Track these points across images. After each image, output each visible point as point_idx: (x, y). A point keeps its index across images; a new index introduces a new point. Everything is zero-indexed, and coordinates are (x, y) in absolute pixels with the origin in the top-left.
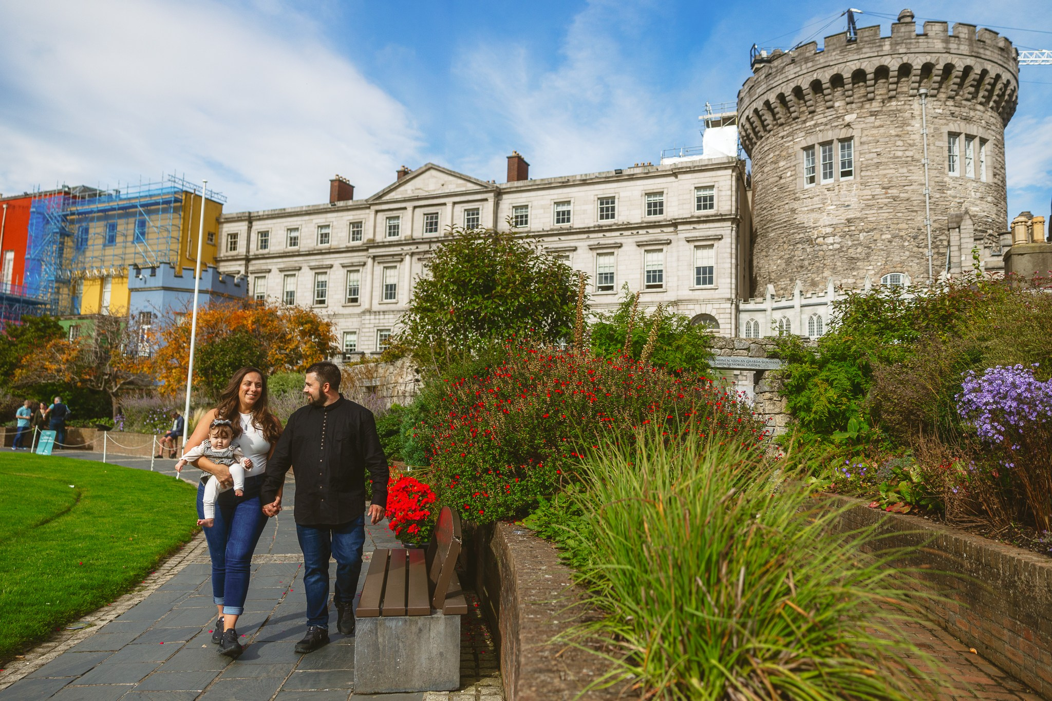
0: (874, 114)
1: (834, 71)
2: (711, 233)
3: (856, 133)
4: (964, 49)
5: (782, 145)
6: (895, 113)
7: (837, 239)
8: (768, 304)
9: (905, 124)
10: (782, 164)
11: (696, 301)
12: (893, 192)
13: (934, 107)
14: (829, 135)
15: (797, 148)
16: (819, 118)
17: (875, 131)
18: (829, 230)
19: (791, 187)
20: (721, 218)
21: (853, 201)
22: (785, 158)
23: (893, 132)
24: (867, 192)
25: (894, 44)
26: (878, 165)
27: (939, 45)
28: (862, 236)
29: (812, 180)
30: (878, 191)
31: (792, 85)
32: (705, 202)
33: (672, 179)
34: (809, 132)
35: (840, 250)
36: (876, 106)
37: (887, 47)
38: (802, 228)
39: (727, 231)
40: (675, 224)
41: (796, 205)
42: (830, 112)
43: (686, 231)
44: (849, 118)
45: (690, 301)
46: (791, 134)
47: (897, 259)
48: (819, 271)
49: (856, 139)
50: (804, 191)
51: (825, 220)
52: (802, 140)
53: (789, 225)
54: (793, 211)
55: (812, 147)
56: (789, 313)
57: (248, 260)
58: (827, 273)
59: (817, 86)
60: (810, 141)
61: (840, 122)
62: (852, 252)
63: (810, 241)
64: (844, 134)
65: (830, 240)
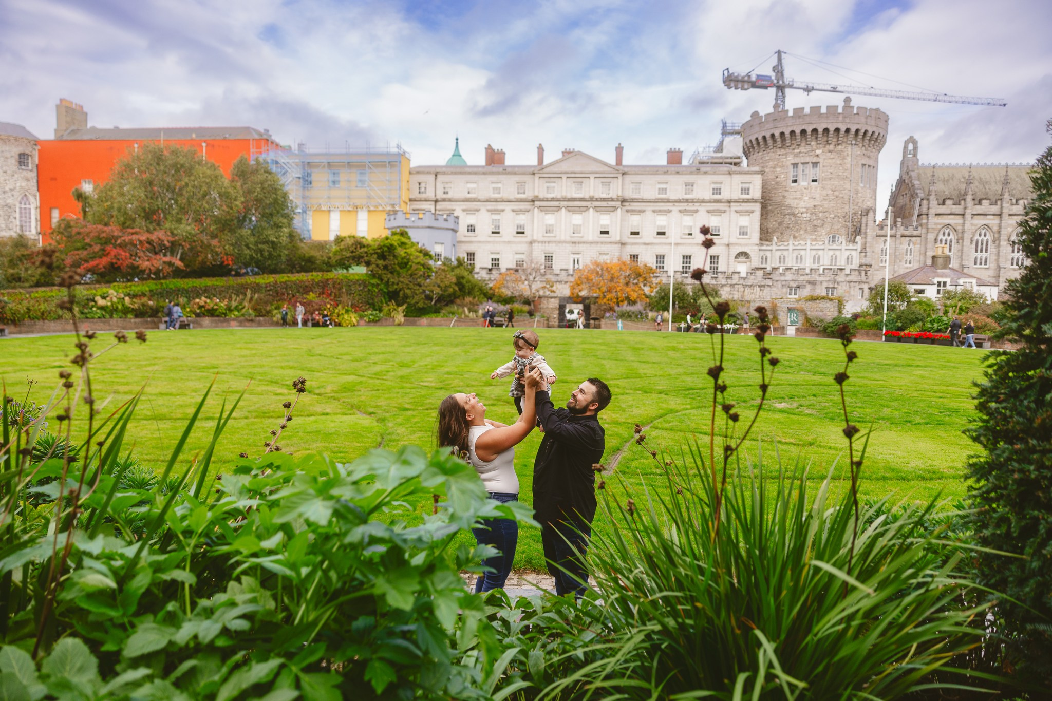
0: (830, 151)
1: (814, 127)
2: (748, 208)
3: (821, 160)
4: (873, 123)
5: (779, 159)
6: (840, 152)
7: (808, 215)
8: (774, 247)
9: (844, 158)
10: (778, 170)
11: (740, 245)
12: (836, 193)
13: (858, 151)
14: (807, 160)
15: (789, 163)
16: (802, 149)
17: (830, 161)
18: (804, 210)
19: (784, 184)
20: (754, 201)
21: (817, 196)
22: (780, 167)
23: (839, 162)
24: (824, 193)
25: (845, 117)
26: (830, 179)
27: (863, 120)
28: (821, 215)
29: (795, 181)
30: (830, 192)
31: (790, 129)
32: (746, 190)
33: (728, 176)
34: (796, 155)
35: (810, 221)
36: (831, 147)
37: (841, 119)
38: (789, 207)
39: (757, 207)
40: (729, 202)
41: (786, 194)
42: (808, 147)
43: (735, 206)
44: (818, 152)
45: (736, 244)
46: (785, 154)
47: (836, 227)
48: (798, 231)
49: (821, 164)
50: (791, 188)
51: (802, 204)
52: (791, 159)
53: (781, 204)
54: (784, 197)
55: (797, 164)
56: (785, 253)
57: (436, 201)
58: (802, 232)
59: (803, 132)
60: (796, 161)
61: (813, 153)
62: (815, 223)
63: (794, 215)
64: (815, 160)
65: (805, 215)
